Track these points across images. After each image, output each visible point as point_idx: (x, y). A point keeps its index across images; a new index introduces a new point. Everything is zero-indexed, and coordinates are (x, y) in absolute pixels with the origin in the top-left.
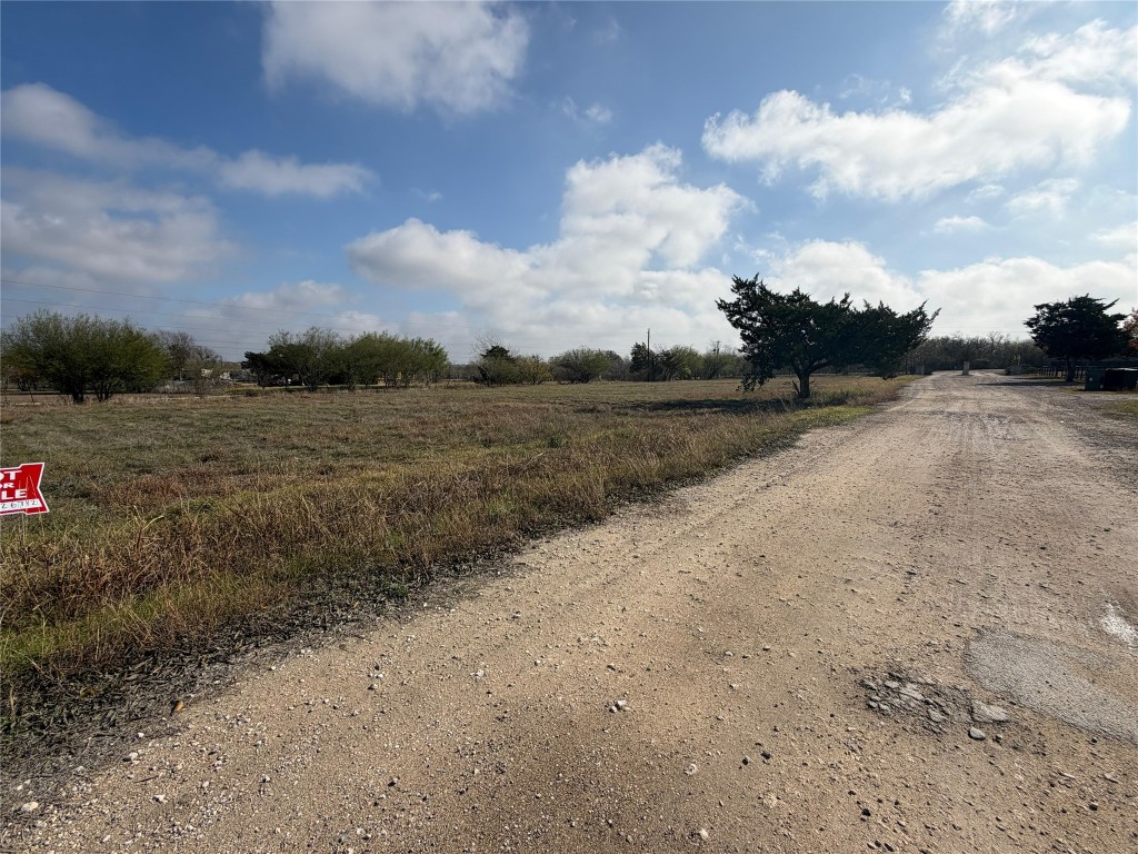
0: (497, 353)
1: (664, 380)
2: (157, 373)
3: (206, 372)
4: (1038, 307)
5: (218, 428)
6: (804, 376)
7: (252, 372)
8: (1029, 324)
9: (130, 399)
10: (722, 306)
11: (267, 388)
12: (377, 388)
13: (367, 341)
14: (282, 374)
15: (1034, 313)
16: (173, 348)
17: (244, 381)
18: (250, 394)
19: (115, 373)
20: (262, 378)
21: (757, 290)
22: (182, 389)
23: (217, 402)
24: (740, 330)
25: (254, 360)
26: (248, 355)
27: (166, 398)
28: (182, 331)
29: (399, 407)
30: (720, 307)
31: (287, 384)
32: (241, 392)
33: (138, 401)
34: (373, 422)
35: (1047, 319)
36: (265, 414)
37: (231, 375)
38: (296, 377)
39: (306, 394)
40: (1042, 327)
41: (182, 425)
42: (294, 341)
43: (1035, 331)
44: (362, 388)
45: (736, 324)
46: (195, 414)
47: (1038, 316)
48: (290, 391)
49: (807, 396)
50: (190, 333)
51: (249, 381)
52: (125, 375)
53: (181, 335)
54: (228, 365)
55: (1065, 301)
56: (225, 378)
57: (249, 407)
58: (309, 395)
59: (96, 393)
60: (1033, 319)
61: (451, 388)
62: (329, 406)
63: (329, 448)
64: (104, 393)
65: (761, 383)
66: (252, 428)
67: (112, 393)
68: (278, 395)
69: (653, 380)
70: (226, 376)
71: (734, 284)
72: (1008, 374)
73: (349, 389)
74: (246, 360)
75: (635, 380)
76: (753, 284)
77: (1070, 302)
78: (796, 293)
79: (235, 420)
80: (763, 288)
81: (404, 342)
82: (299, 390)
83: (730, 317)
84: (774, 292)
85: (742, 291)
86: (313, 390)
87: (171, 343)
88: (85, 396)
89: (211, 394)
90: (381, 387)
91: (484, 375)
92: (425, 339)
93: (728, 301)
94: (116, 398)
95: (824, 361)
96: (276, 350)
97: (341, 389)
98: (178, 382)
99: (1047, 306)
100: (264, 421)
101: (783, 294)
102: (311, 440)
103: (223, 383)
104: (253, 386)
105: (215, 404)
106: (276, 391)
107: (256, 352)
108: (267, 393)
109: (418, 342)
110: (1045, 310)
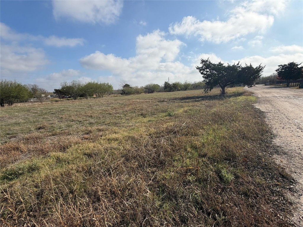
0: (127, 86)
1: (173, 91)
2: (27, 97)
3: (43, 95)
4: (279, 66)
5: (46, 113)
6: (223, 88)
7: (57, 95)
8: (277, 71)
9: (19, 105)
10: (198, 68)
11: (61, 99)
12: (94, 97)
13: (89, 84)
14: (65, 95)
15: (278, 68)
16: (32, 89)
17: (54, 97)
18: (57, 101)
19: (13, 97)
20: (60, 96)
21: (208, 63)
22: (36, 101)
23: (46, 104)
24: (203, 75)
25: (57, 91)
26: (55, 90)
27: (30, 104)
28: (35, 84)
29: (103, 103)
30: (197, 68)
31: (67, 98)
32: (54, 101)
33: (21, 105)
34: (97, 109)
35: (281, 69)
36: (61, 108)
37: (51, 96)
38: (70, 96)
39: (73, 100)
40: (280, 71)
41: (34, 113)
42: (68, 85)
43: (278, 73)
44: (90, 98)
45: (202, 73)
46: (39, 109)
47: (279, 68)
48: (69, 100)
49: (224, 94)
50: (37, 84)
51: (56, 98)
52: (16, 97)
53: (34, 85)
54: (50, 93)
55: (287, 64)
56: (49, 97)
57: (56, 105)
58: (74, 101)
59: (8, 103)
60: (278, 69)
61: (116, 96)
62: (81, 104)
63: (86, 120)
64: (11, 103)
65: (210, 90)
66: (57, 113)
67: (13, 103)
68: (65, 101)
69: (170, 92)
70: (49, 96)
71: (201, 61)
72: (266, 85)
73: (86, 98)
74: (55, 91)
75: (166, 92)
76: (207, 61)
77: (288, 64)
78: (220, 63)
79: (51, 110)
80: (210, 62)
81: (100, 84)
82: (71, 99)
83: (200, 71)
84: (213, 63)
85: (204, 63)
86: (75, 99)
87: (32, 87)
88: (4, 104)
89: (44, 102)
90: (95, 97)
91: (124, 92)
92: (106, 83)
93: (199, 67)
94: (14, 105)
95: (230, 83)
96: (63, 88)
97: (84, 98)
98: (35, 99)
99: (281, 65)
100: (61, 110)
101: (216, 63)
102: (79, 117)
103: (49, 98)
104: (57, 99)
105: (46, 105)
106: (64, 100)
107: (57, 89)
108: (61, 101)
109: (105, 84)
110: (281, 66)
